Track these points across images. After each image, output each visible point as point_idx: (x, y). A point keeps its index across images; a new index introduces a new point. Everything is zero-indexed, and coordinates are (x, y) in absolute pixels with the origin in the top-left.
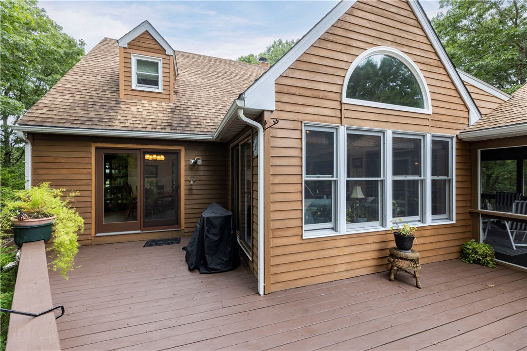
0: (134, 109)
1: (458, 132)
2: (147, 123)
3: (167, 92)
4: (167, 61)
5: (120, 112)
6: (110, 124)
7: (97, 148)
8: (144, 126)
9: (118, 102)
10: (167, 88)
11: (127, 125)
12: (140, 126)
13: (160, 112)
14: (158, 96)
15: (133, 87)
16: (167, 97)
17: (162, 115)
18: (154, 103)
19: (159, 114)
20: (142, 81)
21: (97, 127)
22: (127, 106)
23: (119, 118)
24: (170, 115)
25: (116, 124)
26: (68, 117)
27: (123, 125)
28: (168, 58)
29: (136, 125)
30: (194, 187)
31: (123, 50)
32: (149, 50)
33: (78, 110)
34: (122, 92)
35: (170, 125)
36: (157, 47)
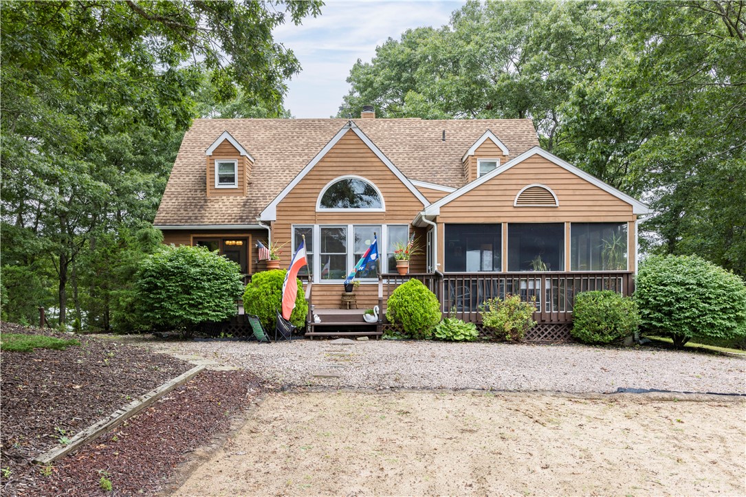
0: (216, 206)
1: (411, 222)
2: (225, 217)
3: (242, 187)
4: (241, 161)
5: (208, 209)
6: (202, 220)
7: (194, 238)
8: (223, 220)
9: (206, 201)
10: (241, 184)
11: (212, 220)
12: (220, 221)
13: (235, 206)
14: (235, 191)
15: (216, 187)
16: (241, 191)
17: (236, 209)
18: (231, 198)
19: (234, 209)
20: (222, 179)
21: (194, 224)
22: (212, 203)
23: (207, 215)
24: (242, 209)
25: (206, 220)
26: (177, 218)
27: (209, 221)
28: (242, 158)
29: (218, 220)
30: (259, 267)
31: (209, 158)
32: (228, 154)
33: (182, 211)
34: (208, 191)
35: (241, 218)
36: (234, 150)
